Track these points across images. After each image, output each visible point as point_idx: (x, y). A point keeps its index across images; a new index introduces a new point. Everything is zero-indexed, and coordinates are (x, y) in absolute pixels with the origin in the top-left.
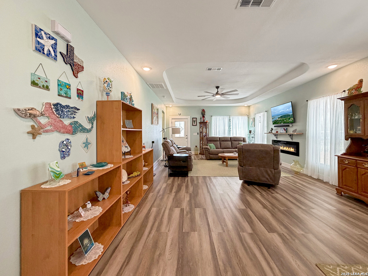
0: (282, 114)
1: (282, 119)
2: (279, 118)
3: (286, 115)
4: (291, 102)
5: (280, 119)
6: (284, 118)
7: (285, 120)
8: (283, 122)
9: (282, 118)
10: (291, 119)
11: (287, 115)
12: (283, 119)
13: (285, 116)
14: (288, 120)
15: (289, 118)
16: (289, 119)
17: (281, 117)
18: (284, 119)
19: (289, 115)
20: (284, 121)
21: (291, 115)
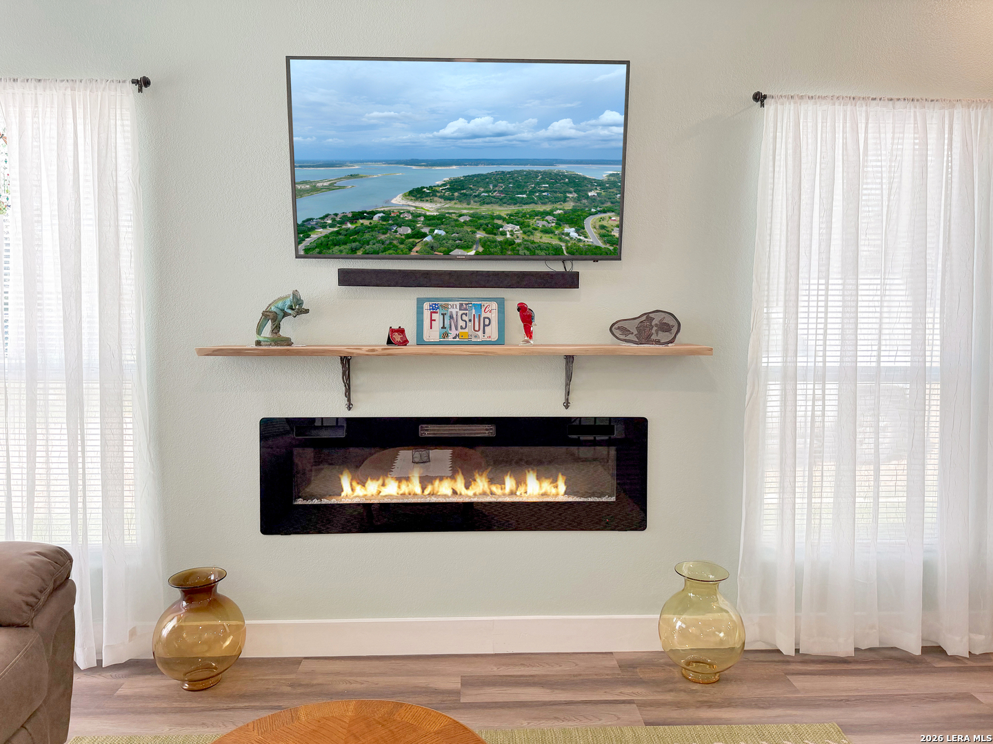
0: (476, 162)
1: (464, 210)
2: (418, 194)
3: (530, 176)
4: (628, 63)
5: (430, 208)
6: (501, 202)
7: (508, 228)
8: (484, 243)
9: (465, 198)
10: (589, 223)
11: (555, 179)
12: (485, 210)
13: (520, 187)
14: (546, 231)
15: (569, 206)
16: (575, 219)
17: (458, 189)
18: (504, 211)
19: (579, 184)
20: (494, 230)
21: (601, 184)
